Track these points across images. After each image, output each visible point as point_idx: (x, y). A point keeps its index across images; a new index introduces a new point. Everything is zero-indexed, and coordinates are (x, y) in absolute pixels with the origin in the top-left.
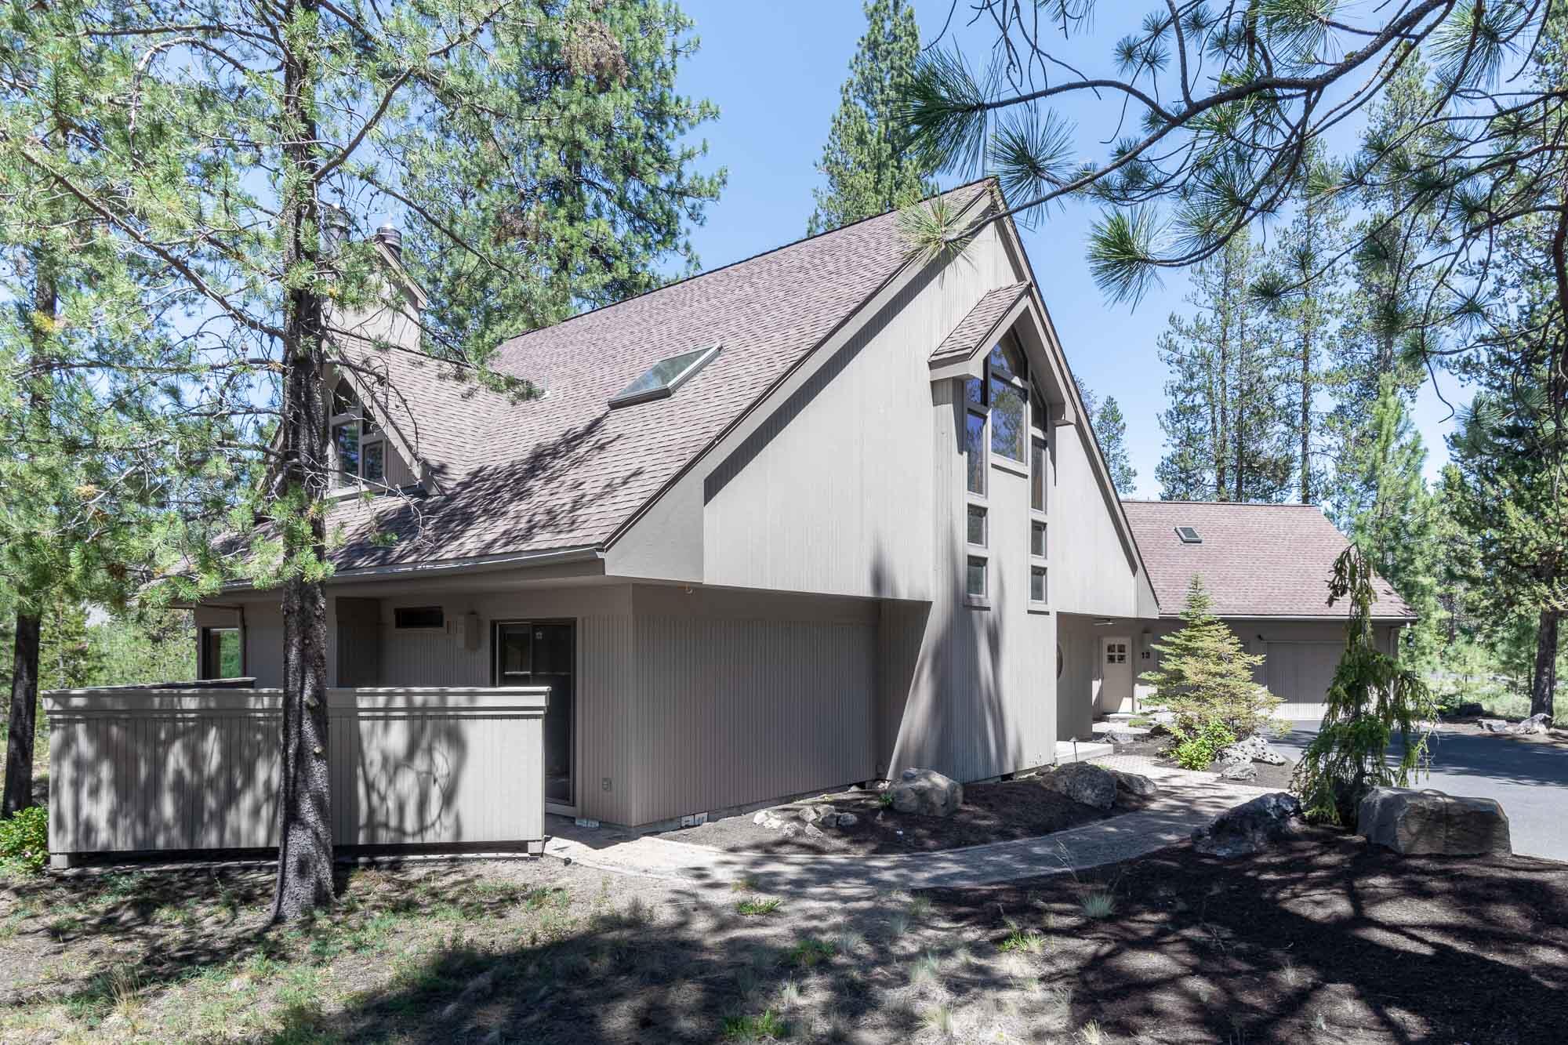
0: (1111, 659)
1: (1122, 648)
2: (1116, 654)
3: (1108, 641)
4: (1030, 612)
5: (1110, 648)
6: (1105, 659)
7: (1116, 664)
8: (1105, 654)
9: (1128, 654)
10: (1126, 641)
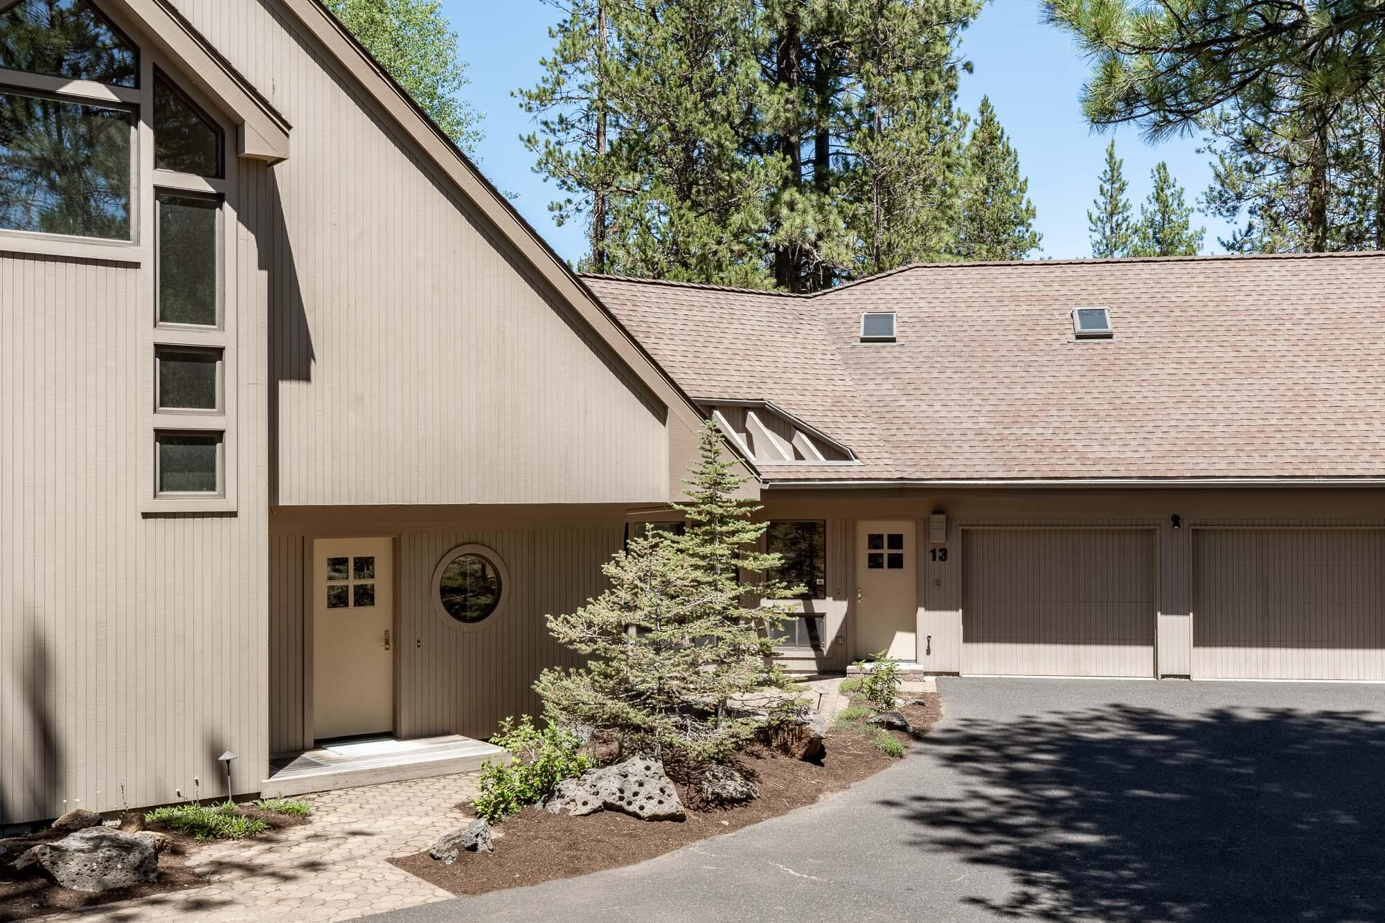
0: (875, 562)
1: (896, 541)
2: (886, 551)
3: (866, 528)
4: (146, 515)
5: (875, 541)
6: (863, 560)
7: (885, 573)
8: (864, 551)
9: (908, 551)
10: (905, 528)
